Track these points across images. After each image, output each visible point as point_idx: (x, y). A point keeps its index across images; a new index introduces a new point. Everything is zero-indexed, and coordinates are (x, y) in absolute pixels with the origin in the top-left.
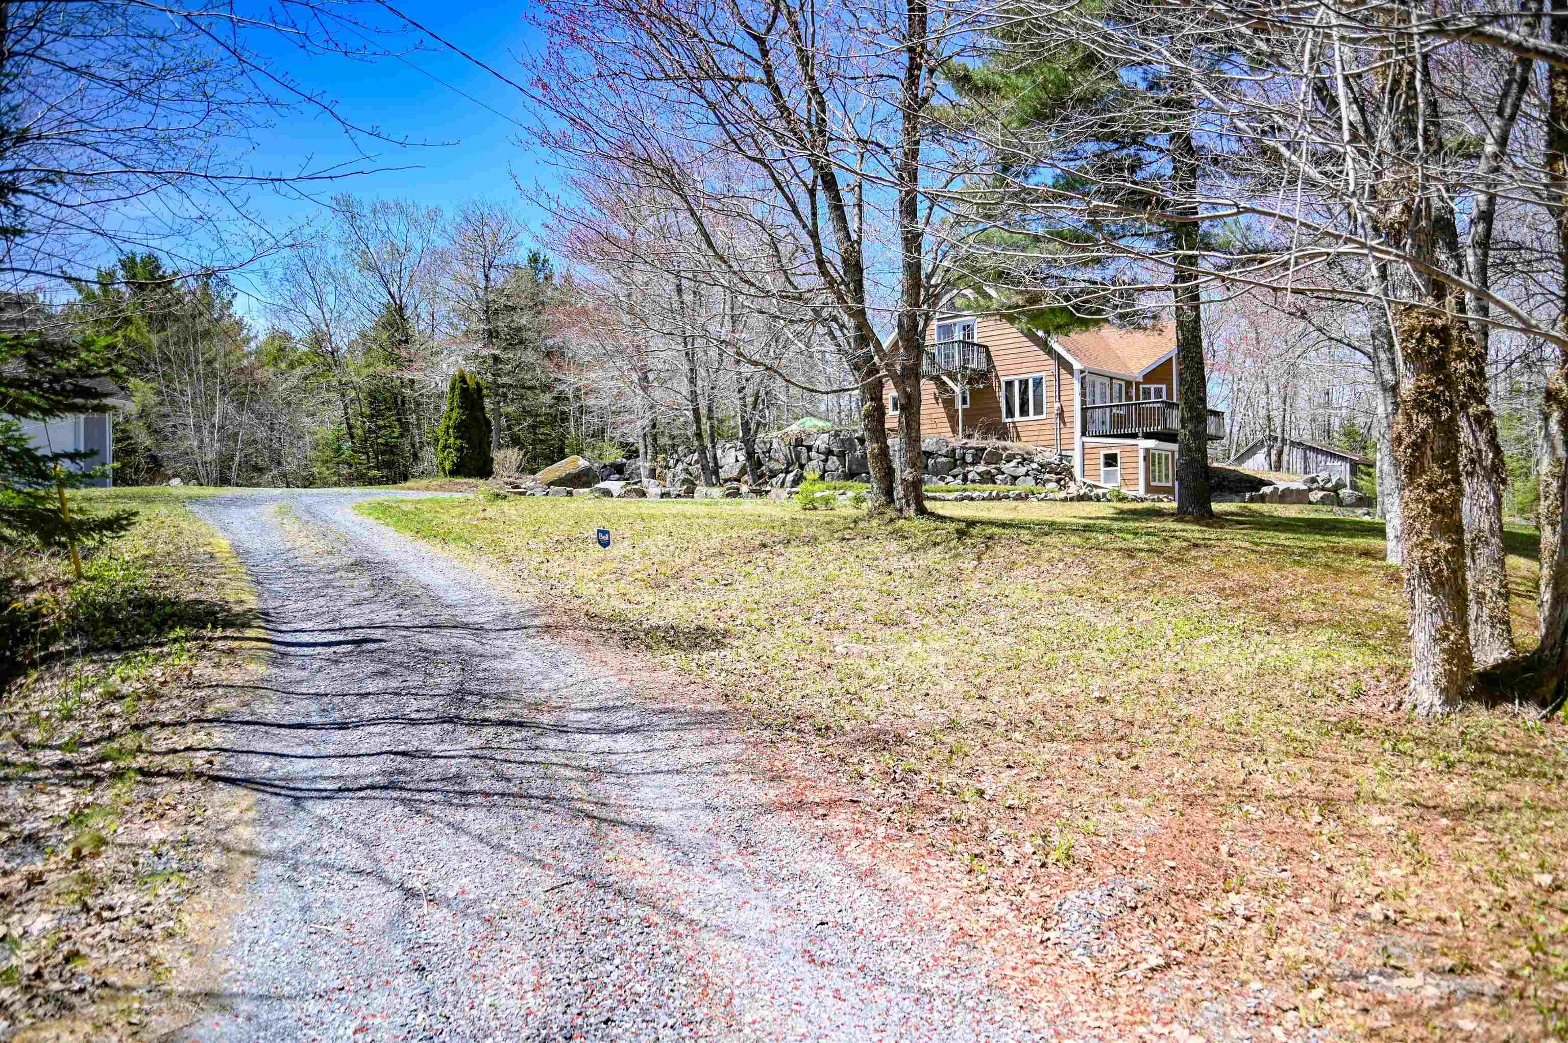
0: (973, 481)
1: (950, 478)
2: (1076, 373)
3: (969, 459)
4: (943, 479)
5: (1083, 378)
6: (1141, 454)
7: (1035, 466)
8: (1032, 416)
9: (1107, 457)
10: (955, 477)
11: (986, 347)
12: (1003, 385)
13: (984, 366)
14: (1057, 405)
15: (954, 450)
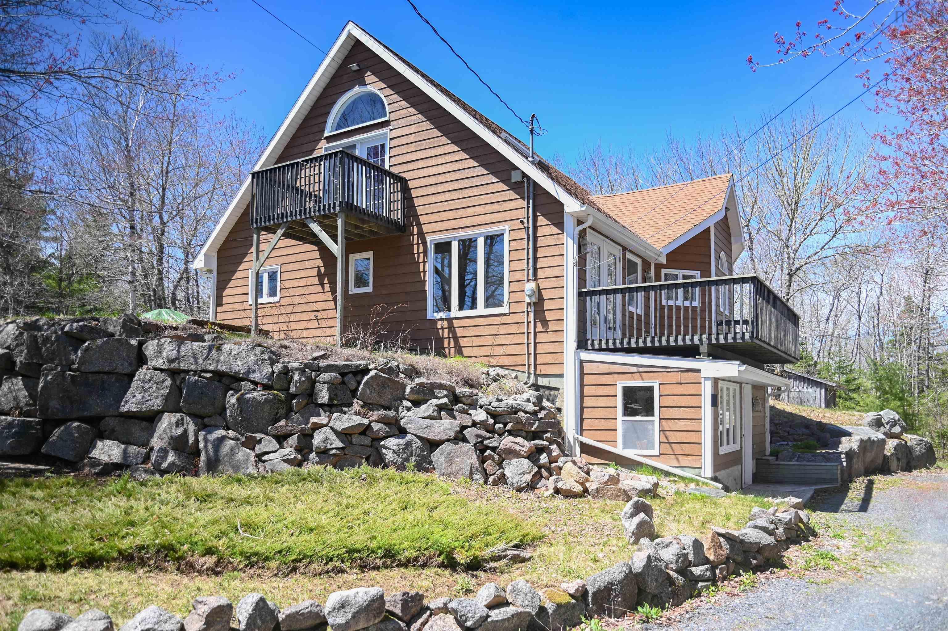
0: (324, 453)
1: (269, 444)
2: (569, 223)
3: (324, 397)
4: (251, 444)
5: (582, 234)
6: (707, 390)
7: (480, 415)
8: (481, 309)
9: (629, 393)
10: (281, 439)
11: (403, 182)
12: (431, 249)
13: (397, 216)
14: (531, 285)
15: (286, 372)
